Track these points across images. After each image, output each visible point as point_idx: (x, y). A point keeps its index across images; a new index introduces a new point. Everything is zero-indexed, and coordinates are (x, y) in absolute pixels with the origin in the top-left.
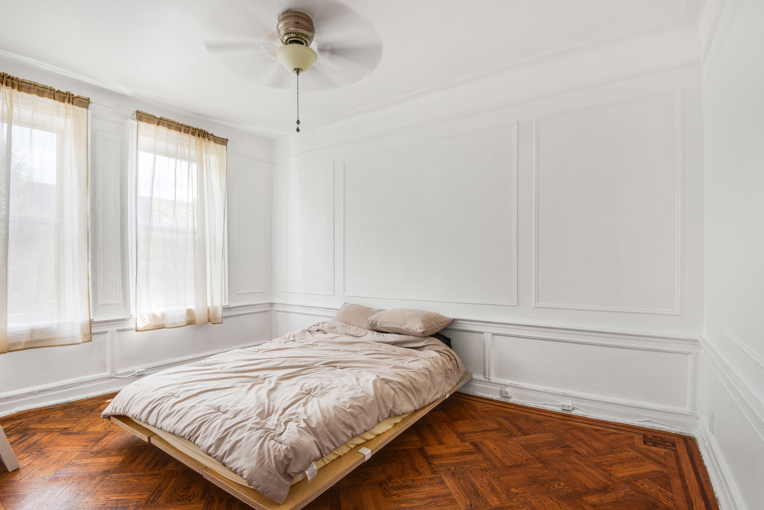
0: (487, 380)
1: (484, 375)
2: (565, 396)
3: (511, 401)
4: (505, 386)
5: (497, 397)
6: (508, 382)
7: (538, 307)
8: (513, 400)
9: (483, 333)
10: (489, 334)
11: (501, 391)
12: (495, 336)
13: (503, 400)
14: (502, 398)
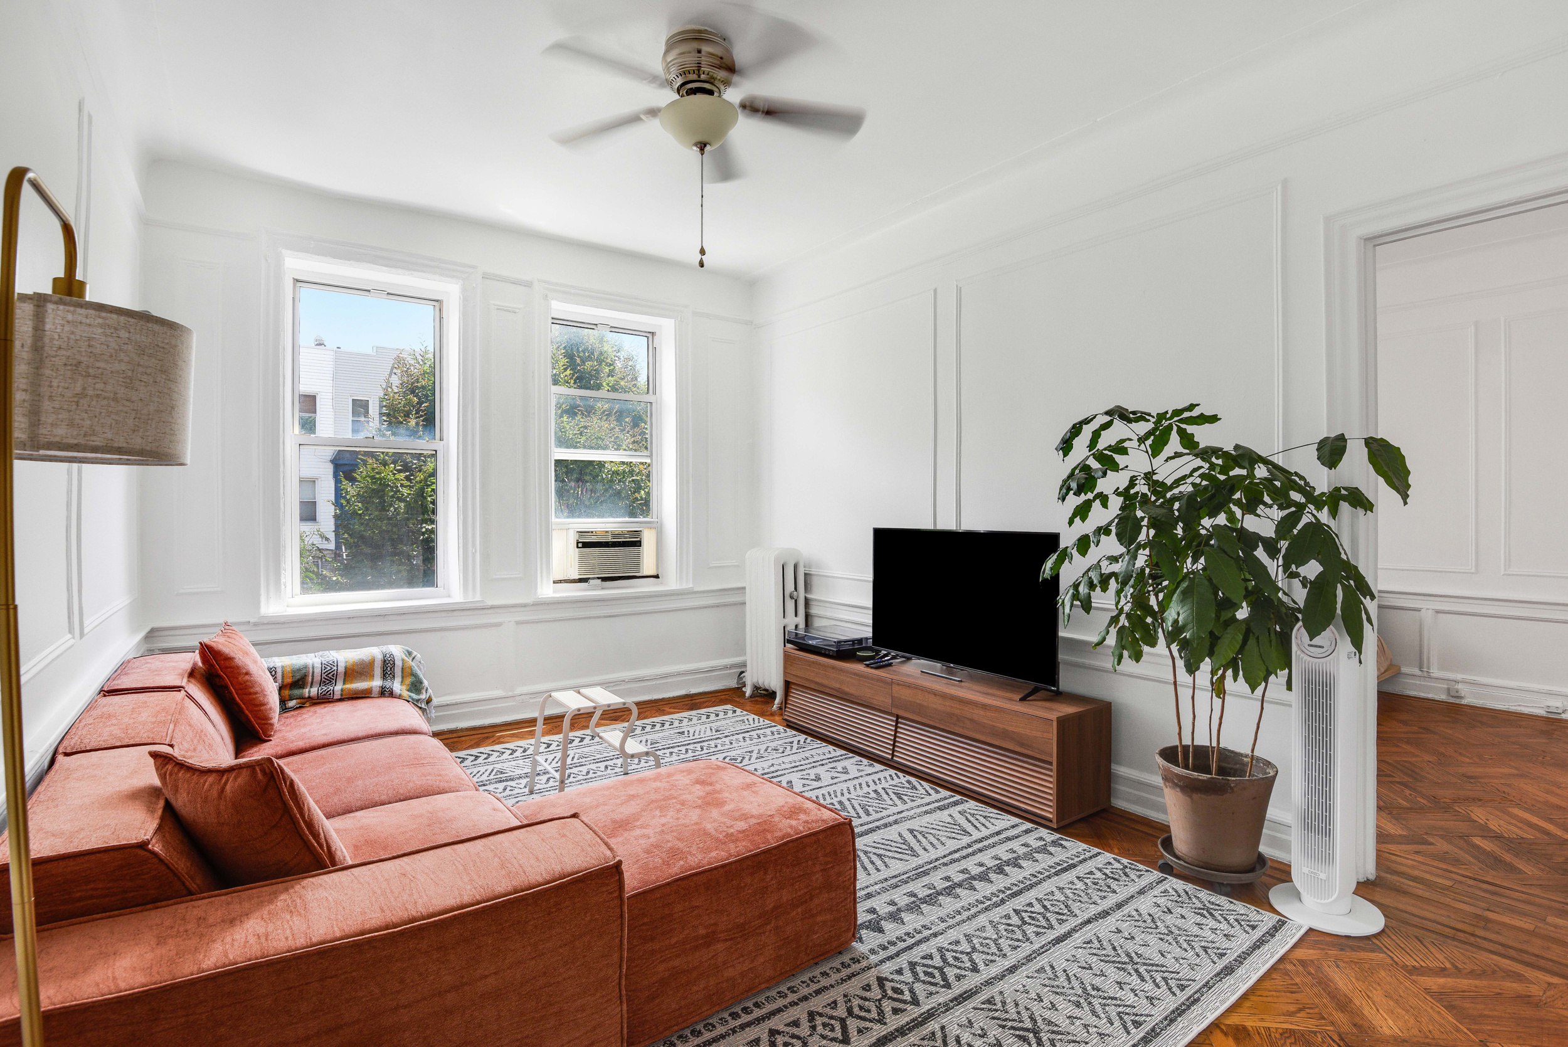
0: (1425, 674)
1: (1421, 668)
2: (1550, 694)
3: (1464, 702)
4: (1454, 683)
5: (1443, 697)
6: (1459, 677)
7: (1509, 575)
8: (1467, 701)
9: (1420, 611)
10: (1430, 611)
11: (1448, 689)
12: (1439, 615)
13: (1452, 700)
14: (1451, 698)
